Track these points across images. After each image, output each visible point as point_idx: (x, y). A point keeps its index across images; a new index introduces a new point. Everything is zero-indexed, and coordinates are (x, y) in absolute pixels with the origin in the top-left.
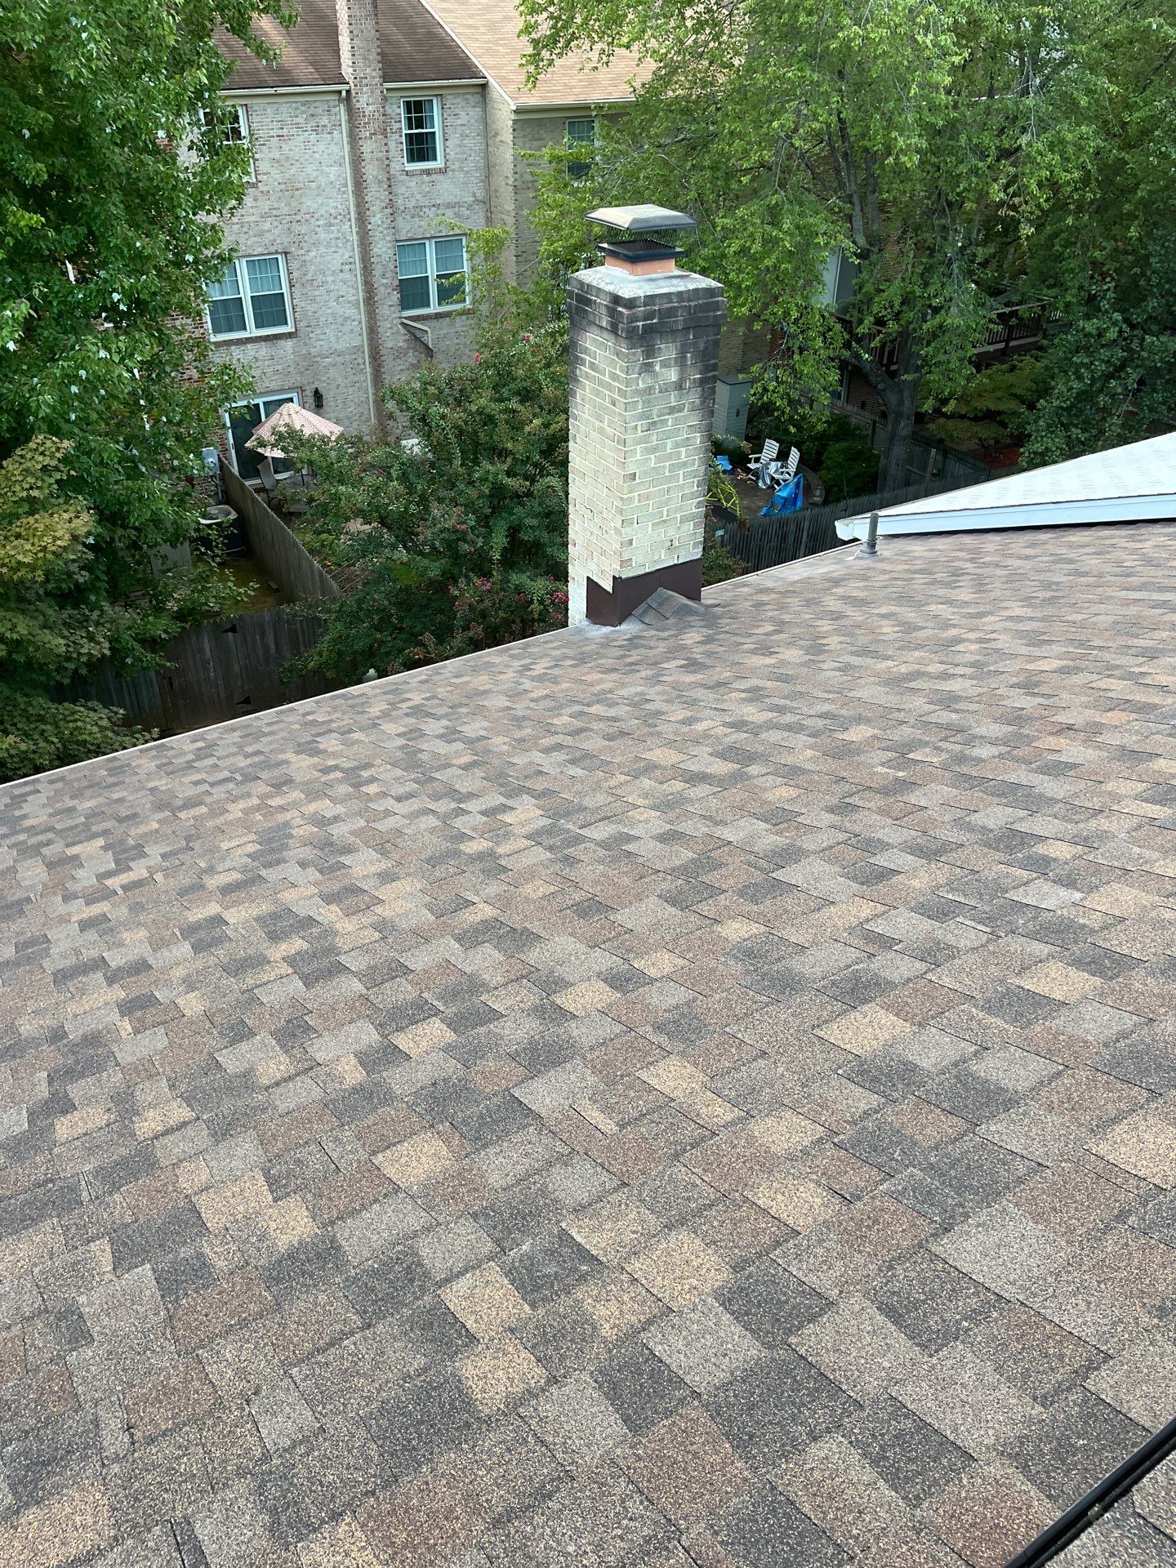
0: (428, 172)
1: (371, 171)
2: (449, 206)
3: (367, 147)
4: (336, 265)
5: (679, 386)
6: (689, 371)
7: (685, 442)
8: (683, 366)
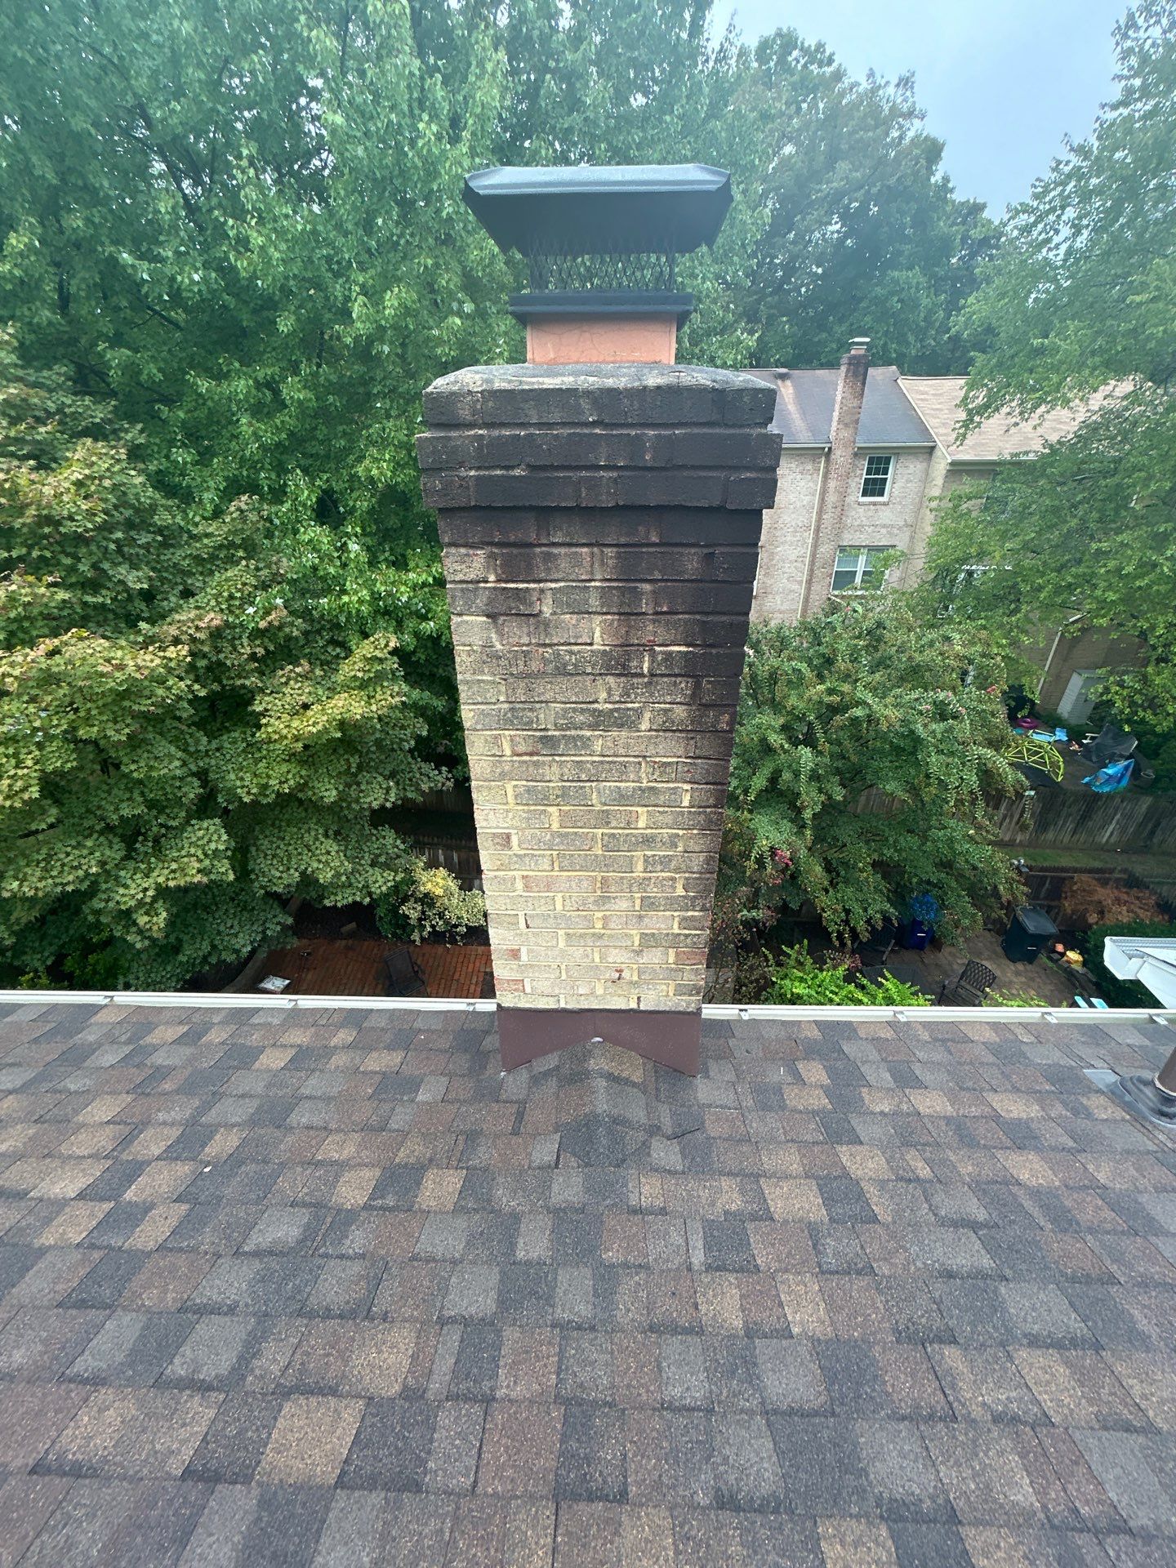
0: (874, 504)
1: (831, 498)
2: (884, 526)
3: (832, 484)
4: (793, 557)
5: (618, 663)
6: (650, 631)
7: (646, 796)
8: (628, 615)
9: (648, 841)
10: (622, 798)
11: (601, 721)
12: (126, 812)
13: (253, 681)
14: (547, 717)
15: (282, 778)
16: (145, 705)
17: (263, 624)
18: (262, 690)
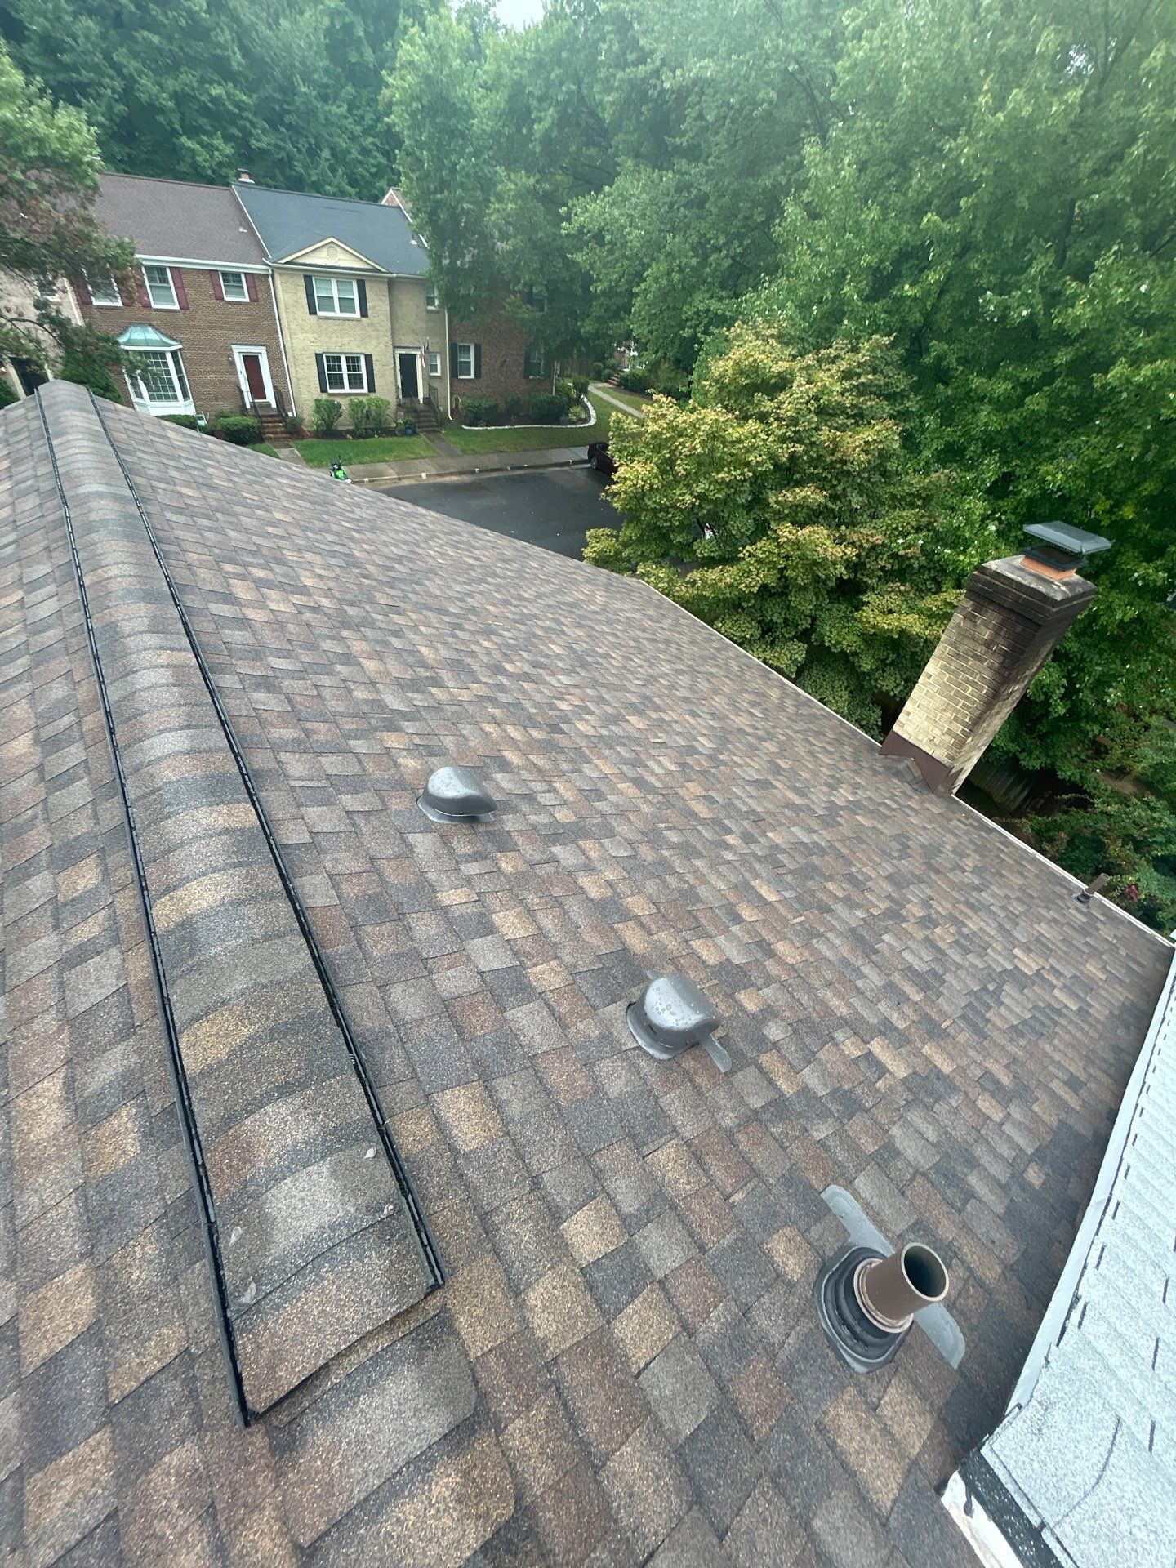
5: (988, 644)
6: (1000, 640)
7: (974, 684)
8: (997, 634)
9: (967, 698)
10: (968, 681)
11: (975, 657)
12: (775, 619)
13: (873, 582)
14: (962, 648)
15: (850, 642)
16: (822, 574)
17: (902, 553)
18: (874, 589)
